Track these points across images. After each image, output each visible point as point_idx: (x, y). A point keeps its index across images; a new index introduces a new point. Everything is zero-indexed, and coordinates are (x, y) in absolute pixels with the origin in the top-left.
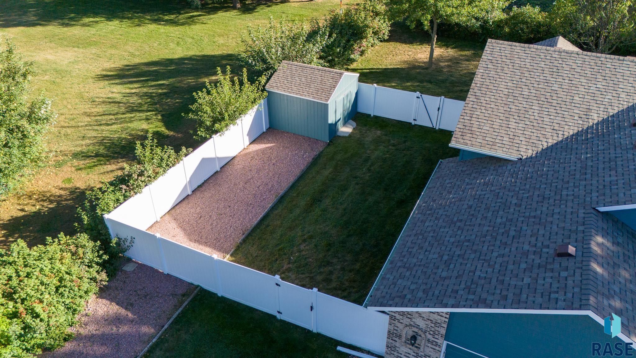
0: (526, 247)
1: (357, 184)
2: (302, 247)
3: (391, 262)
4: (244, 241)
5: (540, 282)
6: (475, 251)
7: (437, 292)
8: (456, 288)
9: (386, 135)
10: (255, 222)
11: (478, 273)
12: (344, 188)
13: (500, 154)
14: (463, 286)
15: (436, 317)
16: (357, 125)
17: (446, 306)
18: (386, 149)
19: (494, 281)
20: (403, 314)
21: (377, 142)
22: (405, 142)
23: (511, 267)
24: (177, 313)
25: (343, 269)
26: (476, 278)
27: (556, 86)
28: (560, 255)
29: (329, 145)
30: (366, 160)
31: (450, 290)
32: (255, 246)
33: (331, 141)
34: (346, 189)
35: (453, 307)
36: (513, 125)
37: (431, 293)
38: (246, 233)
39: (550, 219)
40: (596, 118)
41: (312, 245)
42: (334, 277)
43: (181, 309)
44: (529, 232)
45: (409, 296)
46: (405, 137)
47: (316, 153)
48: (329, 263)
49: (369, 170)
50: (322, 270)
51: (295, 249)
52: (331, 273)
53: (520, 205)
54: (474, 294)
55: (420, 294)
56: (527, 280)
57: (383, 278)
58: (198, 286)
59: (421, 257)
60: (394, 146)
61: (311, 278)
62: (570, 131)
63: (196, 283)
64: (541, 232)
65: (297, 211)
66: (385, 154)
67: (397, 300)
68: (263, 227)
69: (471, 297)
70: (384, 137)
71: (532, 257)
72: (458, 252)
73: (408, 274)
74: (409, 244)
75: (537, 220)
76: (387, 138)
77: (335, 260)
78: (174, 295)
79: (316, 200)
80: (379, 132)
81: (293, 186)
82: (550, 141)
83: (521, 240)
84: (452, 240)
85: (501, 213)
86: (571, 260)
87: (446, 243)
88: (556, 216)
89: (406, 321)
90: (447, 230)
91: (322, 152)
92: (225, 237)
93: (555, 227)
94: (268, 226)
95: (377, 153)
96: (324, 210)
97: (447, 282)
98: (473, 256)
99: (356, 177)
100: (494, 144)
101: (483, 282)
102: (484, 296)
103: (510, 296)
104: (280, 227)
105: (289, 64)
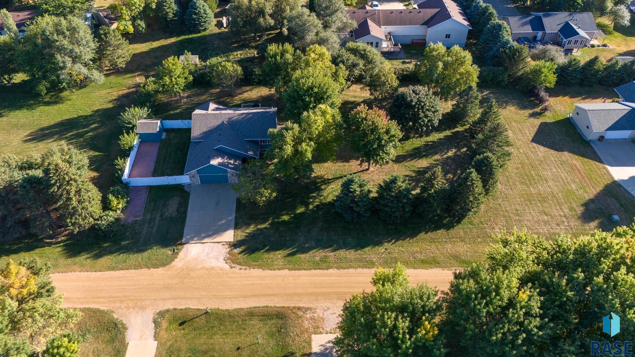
1: (173, 152)
2: (167, 171)
4: (153, 173)
7: (194, 168)
12: (170, 154)
14: (196, 166)
15: (195, 172)
16: (166, 133)
18: (177, 139)
21: (174, 137)
22: (182, 135)
25: (178, 172)
27: (208, 123)
29: (161, 143)
30: (173, 144)
33: (161, 141)
35: (197, 169)
38: (153, 171)
45: (190, 170)
46: (181, 133)
49: (175, 147)
55: (192, 169)
57: (185, 169)
65: (162, 164)
67: (189, 172)
76: (177, 135)
78: (145, 188)
79: (165, 159)
81: (157, 158)
91: (160, 146)
92: (149, 174)
94: (156, 169)
97: (194, 166)
99: (172, 150)
101: (198, 164)
102: (199, 166)
104: (159, 168)
105: (140, 123)
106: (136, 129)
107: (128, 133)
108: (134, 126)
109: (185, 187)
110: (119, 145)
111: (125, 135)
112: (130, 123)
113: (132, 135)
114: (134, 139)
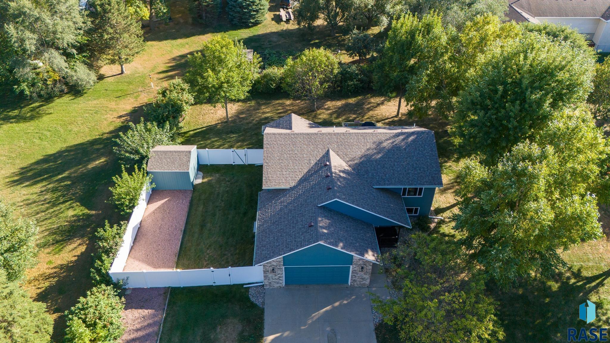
0: (300, 226)
1: (219, 210)
2: (208, 252)
3: (257, 246)
4: (178, 259)
5: (306, 237)
6: (285, 233)
7: (277, 251)
8: (283, 248)
9: (222, 176)
10: (178, 248)
11: (288, 241)
12: (214, 215)
13: (283, 187)
14: (284, 246)
15: (278, 260)
16: (204, 174)
17: (281, 255)
18: (225, 185)
19: (293, 241)
20: (268, 263)
21: (219, 181)
22: (233, 177)
23: (297, 235)
24: (167, 301)
25: (232, 255)
26: (288, 242)
27: (296, 152)
28: (310, 226)
29: (194, 191)
30: (218, 195)
31: (281, 249)
32: (185, 260)
33: (194, 189)
34: (215, 215)
35: (283, 254)
36: (284, 173)
37: (275, 253)
38: (177, 255)
39: (305, 213)
40: (313, 163)
41: (213, 249)
42: (229, 260)
43: (168, 299)
44: (300, 220)
45: (268, 256)
46: (233, 174)
47: (189, 199)
48: (225, 255)
49: (222, 201)
50: (223, 259)
51: (205, 254)
52: (227, 259)
53: (295, 210)
54: (288, 248)
55: (272, 254)
56: (303, 238)
57: (256, 253)
58: (169, 287)
59: (267, 241)
60: (229, 182)
61: (220, 264)
62: (306, 171)
63: (167, 286)
64: (304, 219)
65: (196, 235)
66: (226, 188)
67: (265, 259)
68: (183, 249)
69: (288, 249)
70: (222, 178)
71: (302, 229)
72: (279, 235)
73: (265, 248)
74: (261, 237)
75: (301, 215)
76: (223, 178)
77: (227, 252)
78: (160, 295)
79: (203, 226)
80: (217, 175)
81: (187, 223)
82: (300, 177)
83: (298, 224)
84: (276, 230)
85: (290, 214)
86: (313, 227)
87: (274, 232)
88: (307, 212)
89: (269, 265)
90: (273, 227)
91: (192, 197)
92: (167, 261)
93: (307, 216)
94: (185, 248)
95: (222, 189)
96: (210, 230)
97: (279, 247)
98: (285, 235)
99: (217, 207)
100: (280, 183)
101: (290, 243)
102: (292, 247)
103: (299, 245)
104: (192, 246)
105: (155, 152)
106: (147, 164)
107: (130, 171)
108: (143, 158)
109: (251, 292)
110: (111, 194)
111: (125, 175)
112: (137, 152)
113: (138, 175)
114: (142, 183)
